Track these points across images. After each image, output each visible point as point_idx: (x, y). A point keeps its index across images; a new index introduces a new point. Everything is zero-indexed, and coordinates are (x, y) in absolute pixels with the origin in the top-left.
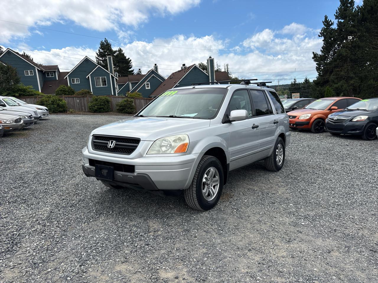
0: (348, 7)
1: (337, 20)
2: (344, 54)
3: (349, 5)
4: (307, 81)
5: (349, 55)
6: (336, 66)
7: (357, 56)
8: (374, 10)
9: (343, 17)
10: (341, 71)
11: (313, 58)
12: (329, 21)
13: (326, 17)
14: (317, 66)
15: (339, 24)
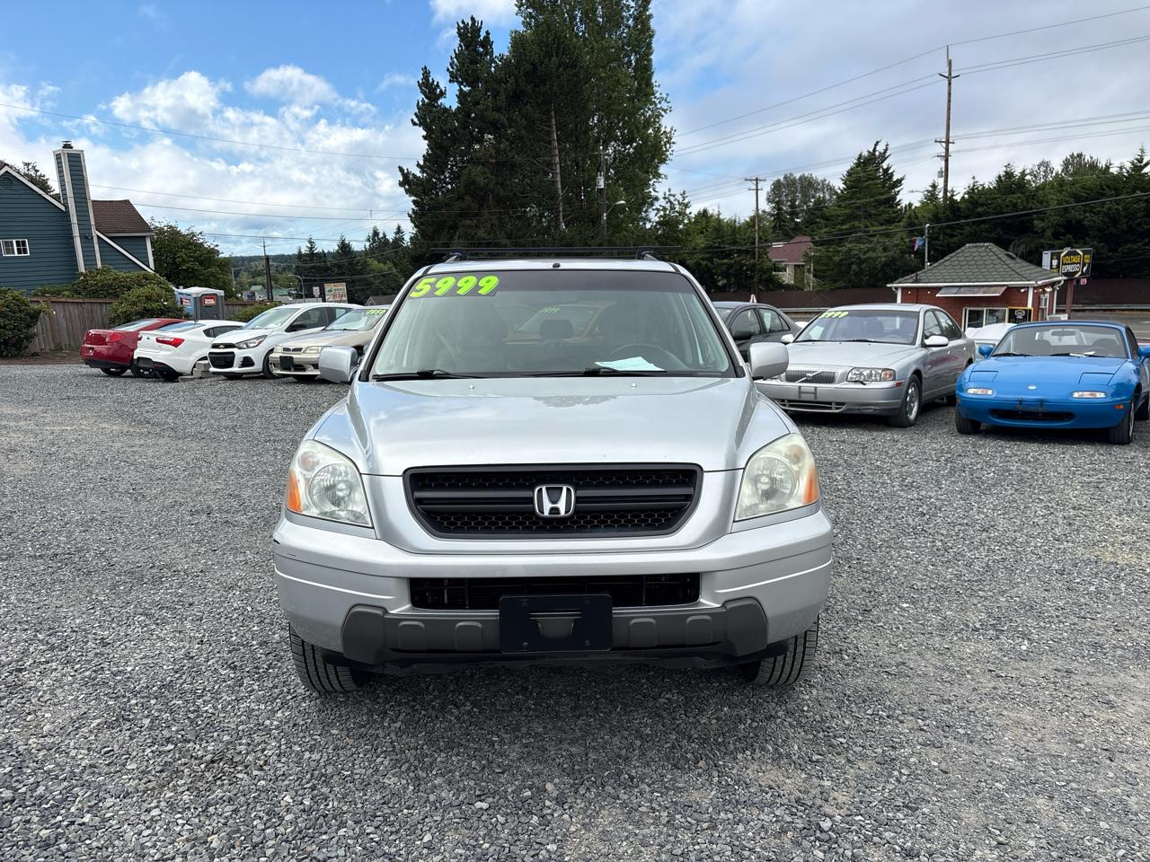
0: (478, 52)
1: (456, 86)
2: (481, 181)
3: (481, 50)
4: (344, 247)
5: (491, 186)
6: (464, 214)
7: (512, 190)
8: (539, 74)
9: (471, 79)
10: (477, 227)
11: (401, 184)
12: (435, 83)
13: (426, 74)
14: (414, 207)
15: (462, 96)
